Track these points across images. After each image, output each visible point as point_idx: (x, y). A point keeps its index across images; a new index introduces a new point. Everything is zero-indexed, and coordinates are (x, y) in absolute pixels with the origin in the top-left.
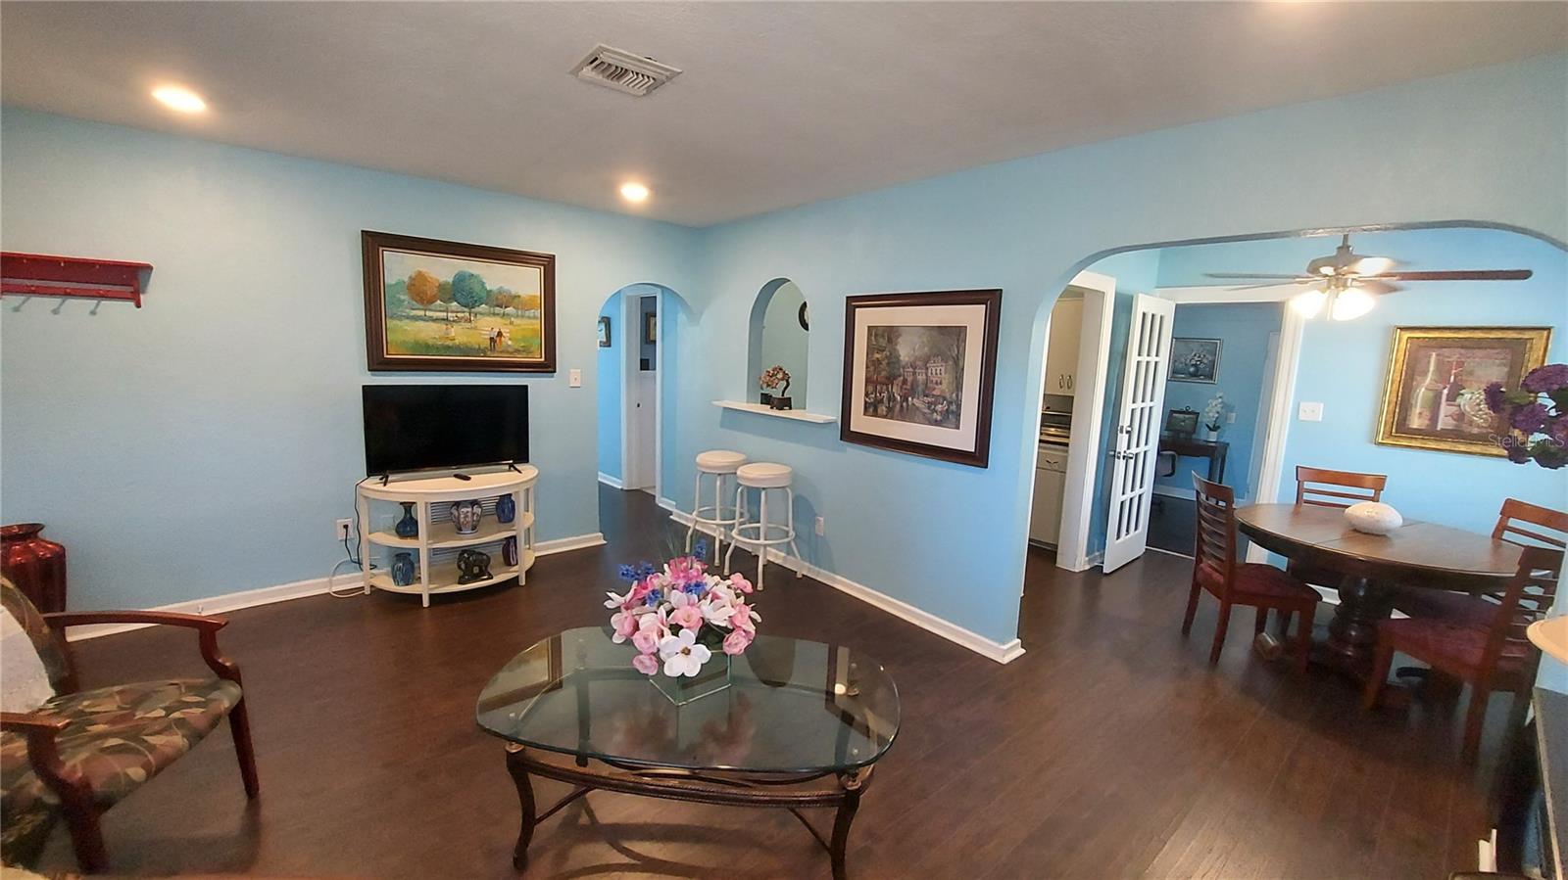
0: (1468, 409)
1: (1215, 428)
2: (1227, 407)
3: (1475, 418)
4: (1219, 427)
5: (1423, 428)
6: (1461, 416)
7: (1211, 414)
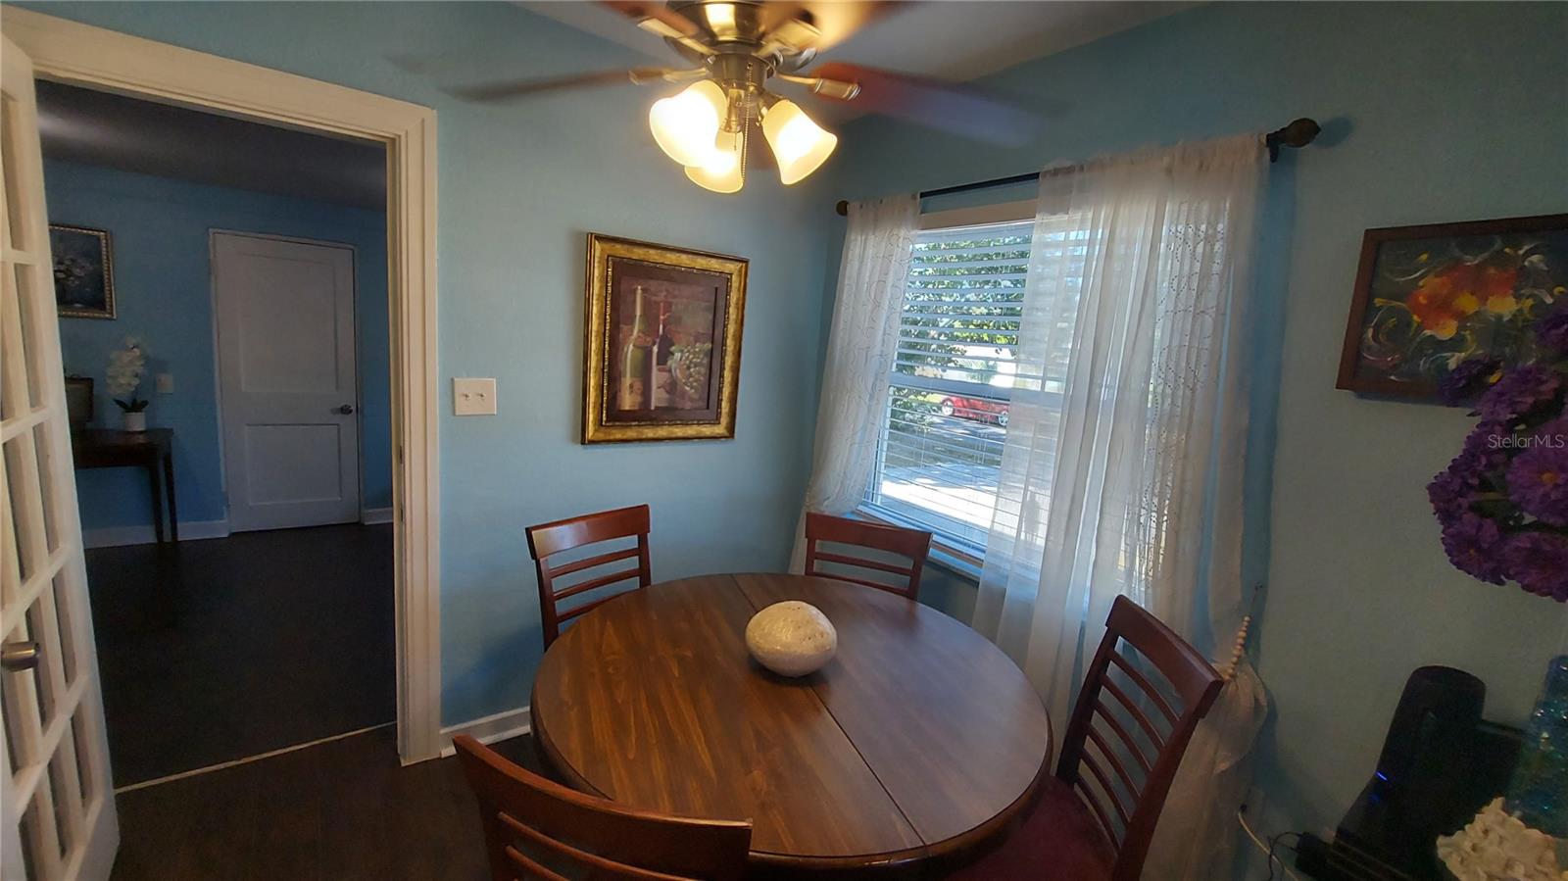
0: (679, 375)
1: (134, 406)
2: (154, 365)
3: (687, 388)
4: (145, 403)
5: (636, 408)
6: (672, 387)
7: (122, 381)
